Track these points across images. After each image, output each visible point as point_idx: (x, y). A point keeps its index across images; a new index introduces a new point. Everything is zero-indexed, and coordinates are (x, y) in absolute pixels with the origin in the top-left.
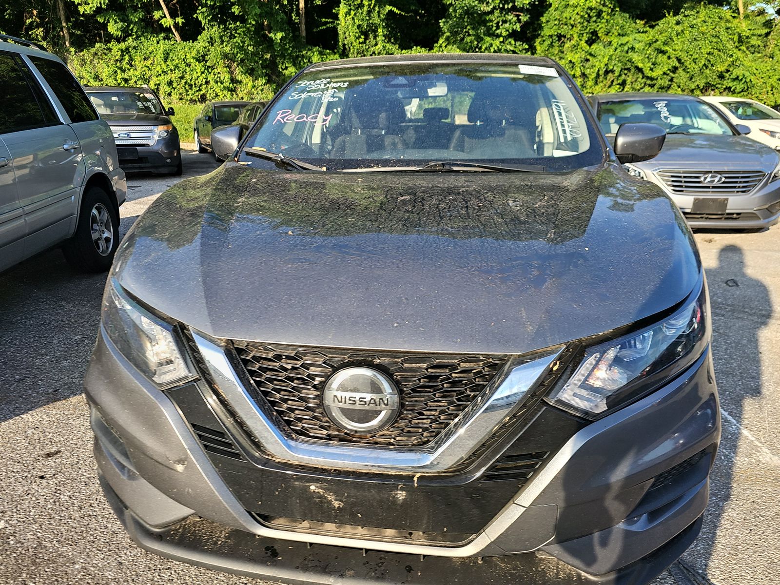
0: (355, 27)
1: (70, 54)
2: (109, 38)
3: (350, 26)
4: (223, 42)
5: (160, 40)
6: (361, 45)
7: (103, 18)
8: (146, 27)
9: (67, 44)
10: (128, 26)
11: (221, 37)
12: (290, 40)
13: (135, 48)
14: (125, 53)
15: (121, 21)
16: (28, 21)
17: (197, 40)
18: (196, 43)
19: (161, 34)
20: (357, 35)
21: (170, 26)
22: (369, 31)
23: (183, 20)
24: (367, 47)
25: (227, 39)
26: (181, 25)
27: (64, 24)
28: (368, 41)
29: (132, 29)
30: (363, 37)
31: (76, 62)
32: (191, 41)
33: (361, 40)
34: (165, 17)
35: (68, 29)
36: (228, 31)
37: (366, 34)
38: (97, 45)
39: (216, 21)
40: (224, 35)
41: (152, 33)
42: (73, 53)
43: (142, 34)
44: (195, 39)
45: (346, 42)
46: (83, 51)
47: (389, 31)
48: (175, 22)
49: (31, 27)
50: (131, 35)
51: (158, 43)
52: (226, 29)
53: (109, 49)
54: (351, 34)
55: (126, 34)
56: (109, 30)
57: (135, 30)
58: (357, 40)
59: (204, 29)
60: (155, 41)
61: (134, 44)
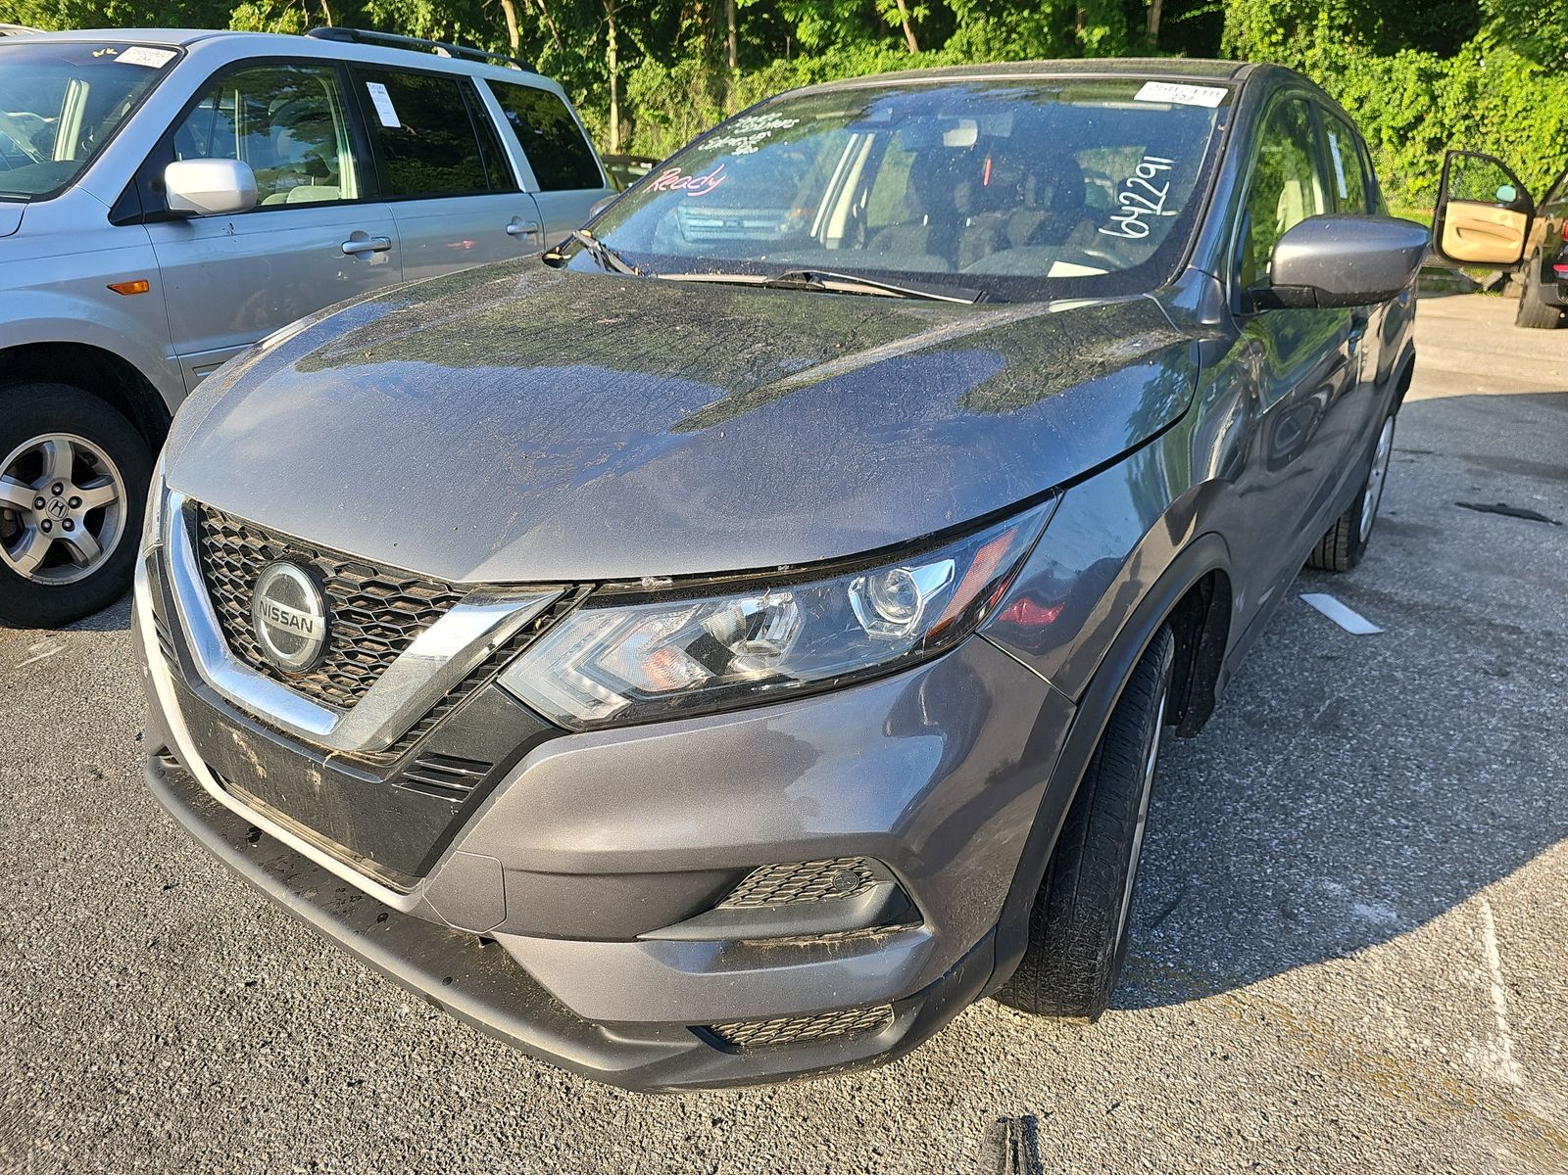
0: (1266, 10)
1: (732, 80)
2: (797, 49)
3: (1255, 9)
4: (989, 50)
5: (880, 50)
6: (1272, 49)
7: (794, 14)
8: (861, 28)
9: (732, 62)
10: (833, 25)
11: (987, 42)
12: (1119, 42)
13: (835, 66)
14: (817, 77)
15: (822, 18)
16: (686, 24)
17: (943, 48)
18: (941, 54)
19: (885, 38)
20: (1268, 27)
21: (901, 23)
22: (1297, 17)
23: (927, 12)
24: (1288, 52)
25: (997, 46)
26: (920, 20)
27: (732, 28)
28: (1291, 40)
29: (838, 32)
30: (1281, 31)
31: (739, 94)
32: (934, 51)
33: (1274, 38)
34: (897, 7)
35: (738, 36)
36: (1004, 29)
37: (1289, 25)
38: (777, 63)
39: (984, 10)
40: (994, 38)
41: (870, 38)
42: (737, 78)
43: (853, 41)
44: (940, 47)
45: (1239, 44)
46: (752, 73)
47: (1354, 16)
48: (911, 17)
49: (687, 36)
50: (833, 43)
51: (877, 55)
52: (1000, 24)
53: (794, 70)
54: (1253, 26)
55: (827, 39)
56: (798, 36)
57: (842, 34)
58: (1266, 39)
59: (960, 26)
60: (873, 54)
61: (836, 60)
